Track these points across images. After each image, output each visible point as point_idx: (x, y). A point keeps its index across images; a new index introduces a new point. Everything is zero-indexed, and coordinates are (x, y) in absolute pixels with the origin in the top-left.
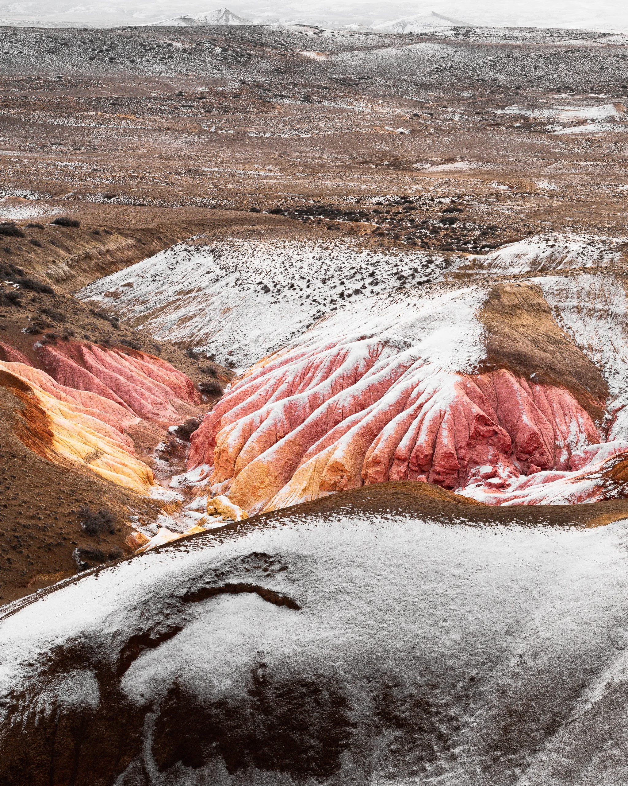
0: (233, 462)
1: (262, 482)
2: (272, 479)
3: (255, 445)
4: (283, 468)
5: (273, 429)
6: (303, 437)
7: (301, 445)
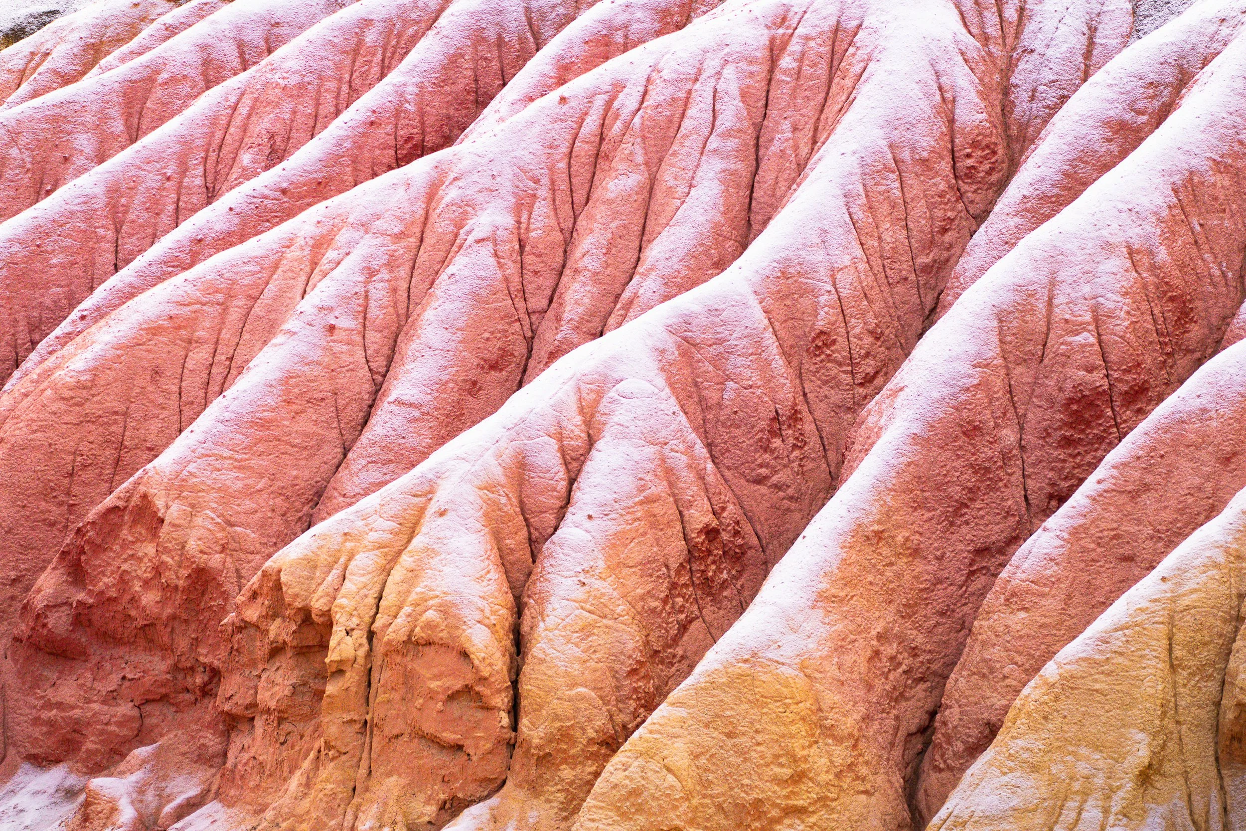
0: (502, 700)
1: (798, 778)
2: (841, 754)
3: (605, 587)
4: (870, 687)
5: (659, 488)
6: (919, 505)
7: (916, 552)
